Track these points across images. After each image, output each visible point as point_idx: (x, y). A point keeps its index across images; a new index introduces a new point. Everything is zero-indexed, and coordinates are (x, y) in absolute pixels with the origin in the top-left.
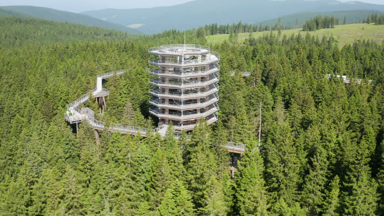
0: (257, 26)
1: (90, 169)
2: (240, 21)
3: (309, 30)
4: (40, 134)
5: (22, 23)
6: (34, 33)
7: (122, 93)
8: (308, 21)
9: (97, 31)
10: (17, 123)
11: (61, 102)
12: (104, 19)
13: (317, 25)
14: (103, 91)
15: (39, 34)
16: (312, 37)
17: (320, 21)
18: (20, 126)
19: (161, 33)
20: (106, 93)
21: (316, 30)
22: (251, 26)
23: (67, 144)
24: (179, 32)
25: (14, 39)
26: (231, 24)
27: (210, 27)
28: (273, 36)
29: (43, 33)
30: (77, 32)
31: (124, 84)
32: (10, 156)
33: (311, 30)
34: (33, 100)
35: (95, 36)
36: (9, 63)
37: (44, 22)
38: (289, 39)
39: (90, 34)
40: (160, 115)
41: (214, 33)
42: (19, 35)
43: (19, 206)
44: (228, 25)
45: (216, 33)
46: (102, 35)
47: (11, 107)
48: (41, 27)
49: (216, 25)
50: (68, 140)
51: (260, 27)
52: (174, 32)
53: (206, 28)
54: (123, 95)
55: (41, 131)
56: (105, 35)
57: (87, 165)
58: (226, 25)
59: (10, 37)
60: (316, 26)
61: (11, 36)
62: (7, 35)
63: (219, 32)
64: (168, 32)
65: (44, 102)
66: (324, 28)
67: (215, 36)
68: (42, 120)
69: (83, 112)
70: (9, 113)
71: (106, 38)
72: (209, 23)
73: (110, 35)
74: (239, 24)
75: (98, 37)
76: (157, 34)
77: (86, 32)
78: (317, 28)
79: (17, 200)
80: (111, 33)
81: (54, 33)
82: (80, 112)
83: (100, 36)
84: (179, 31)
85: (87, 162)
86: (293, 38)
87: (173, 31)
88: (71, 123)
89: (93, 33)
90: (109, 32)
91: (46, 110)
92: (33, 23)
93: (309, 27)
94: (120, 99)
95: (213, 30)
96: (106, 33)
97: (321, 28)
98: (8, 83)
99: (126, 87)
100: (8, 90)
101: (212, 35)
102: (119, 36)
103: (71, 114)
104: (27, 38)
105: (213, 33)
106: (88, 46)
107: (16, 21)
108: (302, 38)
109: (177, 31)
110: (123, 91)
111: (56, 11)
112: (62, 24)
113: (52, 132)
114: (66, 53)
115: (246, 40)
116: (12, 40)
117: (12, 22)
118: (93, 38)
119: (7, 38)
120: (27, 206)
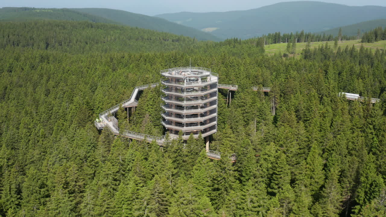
0: (320, 36)
1: (95, 166)
2: (303, 30)
3: (367, 41)
4: (74, 136)
5: (93, 28)
6: (104, 38)
7: (149, 105)
8: (367, 32)
9: (166, 36)
10: (58, 126)
11: (98, 110)
12: (179, 22)
13: (376, 37)
14: (135, 102)
15: (109, 39)
16: (365, 49)
17: (379, 33)
18: (60, 129)
19: (223, 41)
20: (136, 104)
21: (375, 42)
22: (314, 35)
23: (89, 146)
24: (240, 41)
25: (85, 44)
26: (294, 33)
27: (273, 35)
28: (328, 47)
29: (113, 38)
30: (146, 37)
31: (151, 97)
32: (44, 153)
33: (369, 41)
34: (77, 108)
35: (163, 41)
36: (69, 70)
37: (114, 28)
38: (343, 51)
39: (159, 39)
40: (167, 126)
41: (277, 41)
42: (89, 40)
43: (34, 188)
44: (291, 33)
45: (279, 42)
46: (170, 40)
47: (58, 112)
48: (112, 32)
49: (279, 34)
50: (90, 142)
51: (324, 37)
52: (236, 41)
53: (269, 37)
54: (150, 106)
55: (74, 134)
56: (173, 41)
57: (93, 162)
58: (290, 34)
59: (81, 42)
60: (374, 38)
61: (82, 40)
62: (78, 40)
63: (282, 40)
64: (230, 40)
65: (82, 110)
66: (383, 40)
67: (277, 45)
68: (76, 125)
69: (110, 120)
70: (56, 118)
71: (174, 43)
72: (273, 32)
73: (178, 40)
74: (302, 33)
75: (166, 43)
76: (219, 42)
77: (154, 37)
78: (376, 39)
79: (33, 184)
80: (179, 38)
81: (123, 38)
82: (108, 120)
83: (168, 42)
84: (240, 39)
85: (93, 160)
86: (347, 50)
87: (234, 39)
88: (98, 129)
89: (161, 38)
90: (177, 38)
91: (82, 117)
92: (104, 28)
93: (367, 39)
94: (147, 109)
95: (275, 39)
96: (174, 38)
97: (379, 40)
98: (62, 90)
99: (152, 99)
100: (62, 96)
101: (275, 43)
102: (187, 42)
103: (100, 122)
104: (97, 43)
105: (275, 41)
106: (141, 57)
107: (88, 26)
108: (356, 50)
109: (239, 40)
110: (149, 103)
111: (132, 14)
112: (132, 29)
113: (82, 135)
114: (121, 62)
115: (303, 50)
116: (82, 45)
117: (84, 27)
118: (161, 43)
119: (78, 43)
120: (41, 188)
